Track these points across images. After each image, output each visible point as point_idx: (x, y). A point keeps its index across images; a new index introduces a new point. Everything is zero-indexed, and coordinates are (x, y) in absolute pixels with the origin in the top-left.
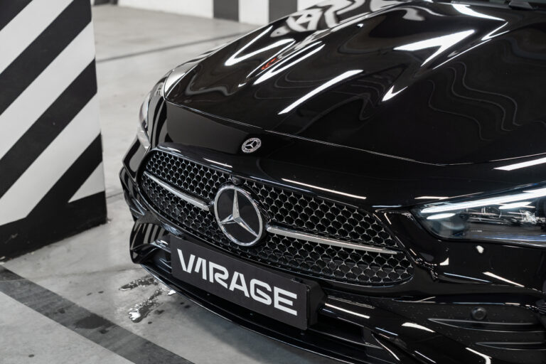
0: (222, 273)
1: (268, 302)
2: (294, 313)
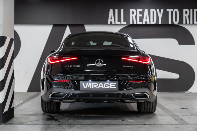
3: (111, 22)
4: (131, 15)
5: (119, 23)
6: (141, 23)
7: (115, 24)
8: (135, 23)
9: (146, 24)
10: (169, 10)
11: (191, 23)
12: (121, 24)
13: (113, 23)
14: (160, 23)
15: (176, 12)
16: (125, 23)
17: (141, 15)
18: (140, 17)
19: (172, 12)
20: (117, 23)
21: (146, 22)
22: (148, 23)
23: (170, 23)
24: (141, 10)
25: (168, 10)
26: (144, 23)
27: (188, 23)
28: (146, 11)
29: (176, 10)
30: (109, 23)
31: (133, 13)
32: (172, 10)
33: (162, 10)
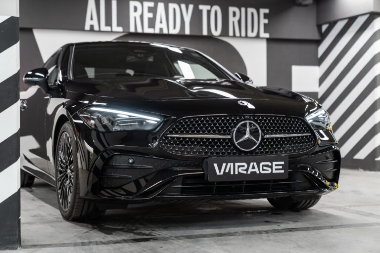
0: (244, 166)
1: (269, 172)
2: (283, 171)
3: (92, 27)
4: (132, 14)
5: (108, 29)
6: (151, 31)
7: (100, 31)
8: (140, 30)
9: (161, 33)
10: (204, 8)
11: (243, 34)
12: (112, 32)
13: (96, 28)
14: (187, 32)
15: (216, 12)
16: (120, 29)
17: (151, 15)
18: (149, 19)
19: (209, 12)
20: (104, 28)
21: (161, 29)
22: (165, 32)
23: (205, 33)
24: (152, 4)
25: (201, 7)
26: (157, 31)
27: (237, 34)
28: (161, 6)
29: (216, 8)
30: (87, 27)
31: (136, 9)
32: (208, 7)
33: (191, 7)
